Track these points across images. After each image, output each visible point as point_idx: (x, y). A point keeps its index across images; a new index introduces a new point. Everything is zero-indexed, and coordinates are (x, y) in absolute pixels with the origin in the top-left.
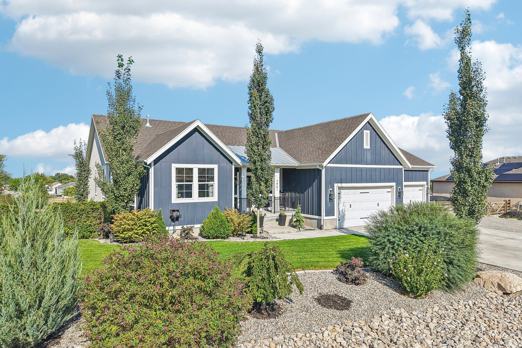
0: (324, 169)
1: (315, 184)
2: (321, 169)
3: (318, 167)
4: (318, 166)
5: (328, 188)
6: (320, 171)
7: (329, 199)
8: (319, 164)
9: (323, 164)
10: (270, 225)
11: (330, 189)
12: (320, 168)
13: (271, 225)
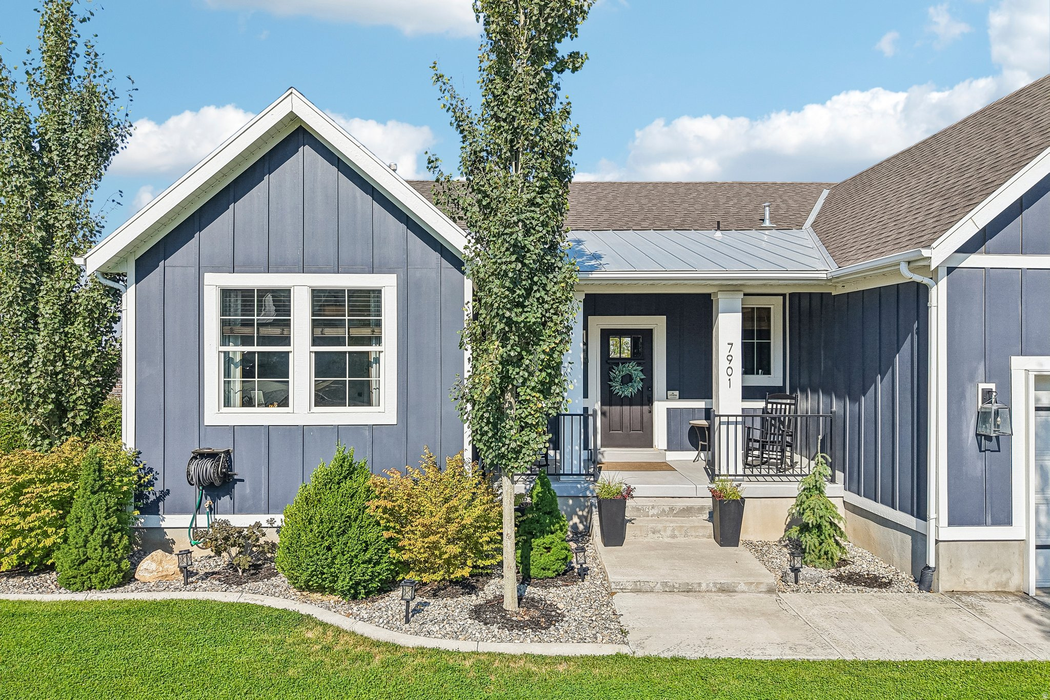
0: (943, 283)
1: (901, 361)
2: (926, 281)
3: (907, 275)
4: (904, 268)
5: (972, 378)
6: (920, 293)
7: (977, 435)
8: (909, 253)
9: (925, 253)
10: (669, 533)
11: (982, 386)
12: (918, 278)
13: (674, 536)
